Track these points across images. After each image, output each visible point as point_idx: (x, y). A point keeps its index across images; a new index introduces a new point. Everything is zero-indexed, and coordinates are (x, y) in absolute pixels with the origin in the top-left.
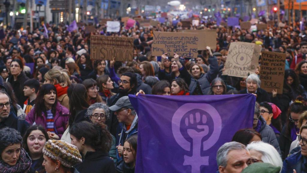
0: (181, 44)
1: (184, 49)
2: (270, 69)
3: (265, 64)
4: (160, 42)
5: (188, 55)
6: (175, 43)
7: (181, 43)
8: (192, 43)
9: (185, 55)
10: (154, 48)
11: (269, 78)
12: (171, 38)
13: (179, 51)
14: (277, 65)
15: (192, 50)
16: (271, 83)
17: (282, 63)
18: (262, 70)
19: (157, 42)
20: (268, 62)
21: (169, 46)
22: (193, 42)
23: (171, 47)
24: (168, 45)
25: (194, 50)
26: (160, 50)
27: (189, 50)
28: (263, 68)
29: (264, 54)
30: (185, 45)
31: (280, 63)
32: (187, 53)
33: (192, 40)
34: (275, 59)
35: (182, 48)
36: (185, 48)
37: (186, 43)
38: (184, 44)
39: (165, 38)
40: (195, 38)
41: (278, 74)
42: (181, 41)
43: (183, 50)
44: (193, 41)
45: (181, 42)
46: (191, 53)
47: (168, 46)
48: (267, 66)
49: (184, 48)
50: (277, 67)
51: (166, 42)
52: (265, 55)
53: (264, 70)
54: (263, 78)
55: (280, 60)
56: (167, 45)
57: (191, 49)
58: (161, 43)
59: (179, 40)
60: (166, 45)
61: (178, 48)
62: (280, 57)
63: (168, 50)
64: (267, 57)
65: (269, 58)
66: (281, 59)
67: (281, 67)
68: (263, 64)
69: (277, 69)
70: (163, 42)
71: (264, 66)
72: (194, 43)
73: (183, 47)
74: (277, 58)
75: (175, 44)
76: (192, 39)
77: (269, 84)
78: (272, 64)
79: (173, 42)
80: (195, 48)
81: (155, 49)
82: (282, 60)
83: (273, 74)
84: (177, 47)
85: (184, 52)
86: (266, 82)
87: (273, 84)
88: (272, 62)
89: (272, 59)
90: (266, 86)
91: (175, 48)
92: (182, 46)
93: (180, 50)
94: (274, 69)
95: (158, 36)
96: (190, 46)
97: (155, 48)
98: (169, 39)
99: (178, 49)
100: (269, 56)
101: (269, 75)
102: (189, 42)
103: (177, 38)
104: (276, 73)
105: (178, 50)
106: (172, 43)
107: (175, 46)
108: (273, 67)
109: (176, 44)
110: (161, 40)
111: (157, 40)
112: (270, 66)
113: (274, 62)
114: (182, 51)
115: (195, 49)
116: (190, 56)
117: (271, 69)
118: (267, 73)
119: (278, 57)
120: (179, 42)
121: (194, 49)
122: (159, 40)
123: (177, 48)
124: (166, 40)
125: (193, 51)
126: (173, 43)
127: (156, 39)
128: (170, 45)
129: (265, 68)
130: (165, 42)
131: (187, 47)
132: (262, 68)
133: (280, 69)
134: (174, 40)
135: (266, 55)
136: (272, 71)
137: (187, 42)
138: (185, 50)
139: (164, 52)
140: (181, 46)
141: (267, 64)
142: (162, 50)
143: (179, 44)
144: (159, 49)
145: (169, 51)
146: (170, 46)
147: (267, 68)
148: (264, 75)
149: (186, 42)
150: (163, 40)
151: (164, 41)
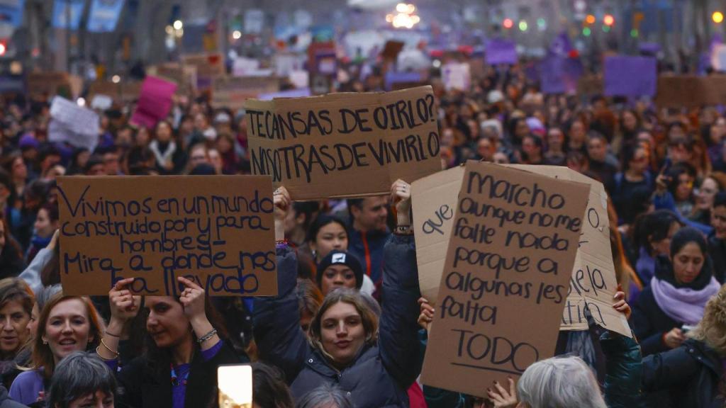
0: (192, 231)
1: (209, 256)
2: (495, 261)
3: (472, 235)
4: (91, 228)
5: (234, 284)
6: (166, 229)
7: (192, 227)
8: (246, 222)
9: (218, 283)
10: (66, 256)
11: (487, 313)
12: (142, 207)
13: (189, 265)
14: (538, 243)
15: (247, 260)
16: (492, 344)
17: (562, 231)
18: (455, 265)
19: (81, 229)
20: (490, 222)
21: (137, 247)
22: (250, 219)
23: (148, 246)
24: (132, 238)
25: (260, 260)
26: (95, 264)
27: (233, 259)
28: (463, 254)
29: (476, 179)
30: (214, 238)
31: (550, 232)
32: (227, 273)
33: (244, 212)
34: (528, 210)
35: (198, 252)
36: (216, 250)
37: (218, 226)
38: (208, 229)
39: (113, 204)
40: (256, 200)
41: (534, 291)
42: (193, 216)
43: (205, 261)
44: (250, 214)
45: (193, 220)
46: (244, 273)
47: (131, 246)
48: (482, 248)
49: (209, 248)
50: (535, 255)
51: (124, 224)
52: (482, 183)
53: (463, 267)
54: (456, 309)
55: (555, 214)
56: (125, 237)
57: (242, 255)
58: (98, 232)
59: (183, 215)
60: (122, 242)
61: (181, 251)
62: (556, 202)
63: (136, 262)
64: (492, 194)
65: (500, 203)
66: (562, 212)
67: (552, 254)
68: (466, 232)
69: (533, 265)
70: (109, 224)
71: (469, 244)
72: (255, 222)
73: (205, 245)
74: (538, 207)
75: (164, 236)
76: (243, 206)
77: (479, 347)
78: (510, 235)
79: (152, 223)
80: (265, 252)
81: (72, 261)
82: (562, 219)
83: (508, 291)
84: (175, 244)
85: (213, 271)
86: (467, 337)
87: (503, 351)
88: (510, 226)
89: (511, 208)
90: (465, 358)
91: (170, 254)
92: (198, 240)
93: (194, 261)
94: (516, 264)
95: (82, 199)
96: (236, 241)
97: (72, 256)
98: (134, 208)
99: (180, 258)
100: (500, 189)
101: (488, 299)
102: (231, 221)
103: (173, 204)
104: (523, 290)
105: (183, 262)
106: (149, 226)
107: (168, 245)
108: (512, 252)
109: (170, 235)
110: (99, 217)
111: (79, 218)
112: (496, 246)
113: (523, 228)
114: (199, 264)
115: (265, 256)
116: (242, 290)
117: (502, 261)
118: (476, 285)
119: (548, 201)
120: (187, 221)
121: (260, 254)
122: (90, 216)
123: (178, 254)
124: (119, 218)
125: (255, 265)
126: (155, 227)
127: (74, 215)
128: (139, 237)
129: (474, 257)
130: (117, 225)
131: (224, 243)
132: (458, 257)
133: (547, 266)
134: (156, 216)
135: (487, 186)
136: (507, 276)
137: (222, 222)
138: (214, 259)
139: (117, 274)
140: (195, 243)
141: (485, 235)
142: (106, 264)
143: (182, 235)
144: (90, 261)
145: (140, 267)
146: (143, 243)
147: (482, 256)
148: (462, 297)
149: (218, 218)
150: (105, 218)
151: (113, 219)
